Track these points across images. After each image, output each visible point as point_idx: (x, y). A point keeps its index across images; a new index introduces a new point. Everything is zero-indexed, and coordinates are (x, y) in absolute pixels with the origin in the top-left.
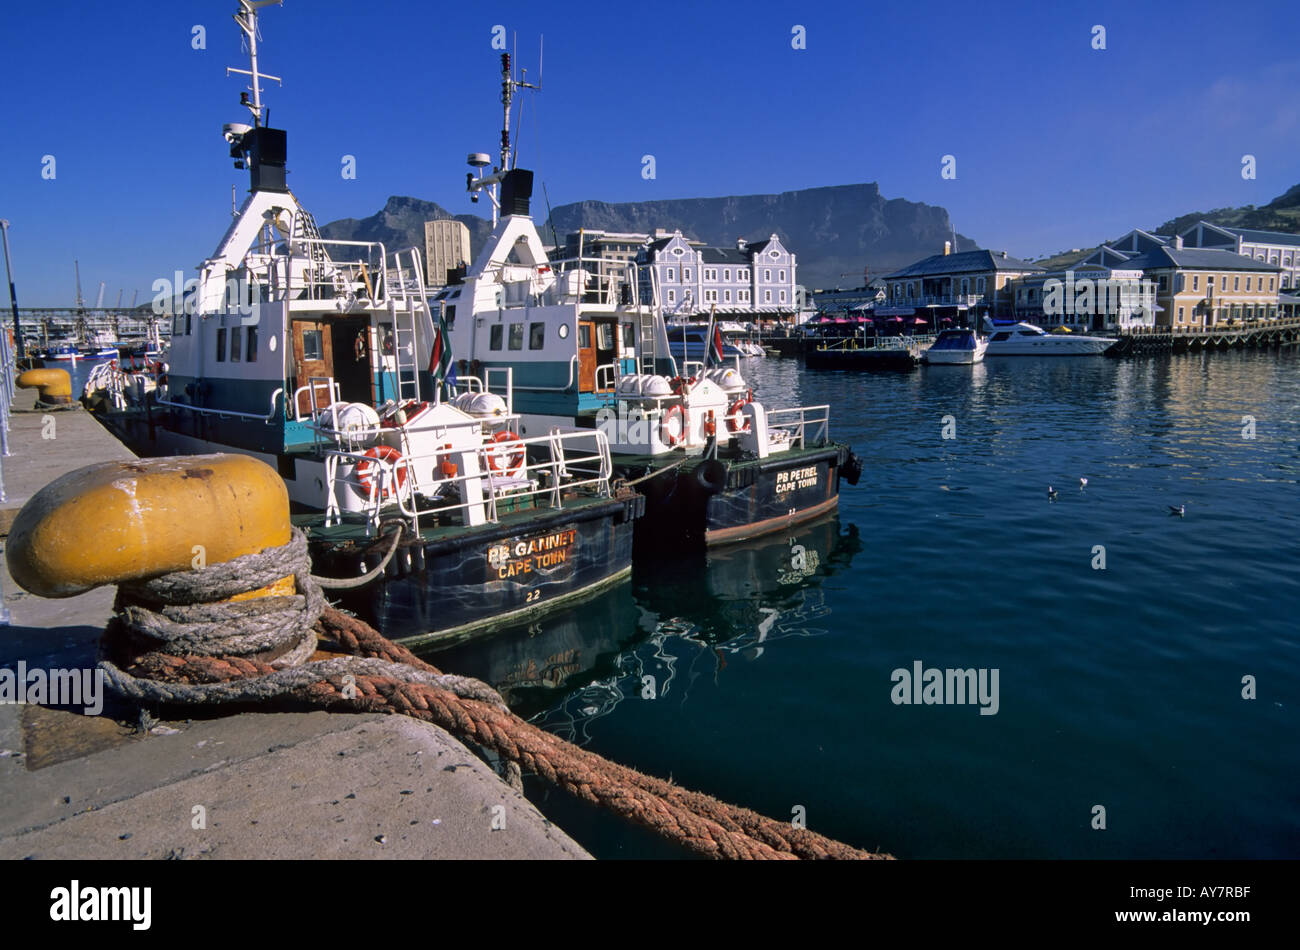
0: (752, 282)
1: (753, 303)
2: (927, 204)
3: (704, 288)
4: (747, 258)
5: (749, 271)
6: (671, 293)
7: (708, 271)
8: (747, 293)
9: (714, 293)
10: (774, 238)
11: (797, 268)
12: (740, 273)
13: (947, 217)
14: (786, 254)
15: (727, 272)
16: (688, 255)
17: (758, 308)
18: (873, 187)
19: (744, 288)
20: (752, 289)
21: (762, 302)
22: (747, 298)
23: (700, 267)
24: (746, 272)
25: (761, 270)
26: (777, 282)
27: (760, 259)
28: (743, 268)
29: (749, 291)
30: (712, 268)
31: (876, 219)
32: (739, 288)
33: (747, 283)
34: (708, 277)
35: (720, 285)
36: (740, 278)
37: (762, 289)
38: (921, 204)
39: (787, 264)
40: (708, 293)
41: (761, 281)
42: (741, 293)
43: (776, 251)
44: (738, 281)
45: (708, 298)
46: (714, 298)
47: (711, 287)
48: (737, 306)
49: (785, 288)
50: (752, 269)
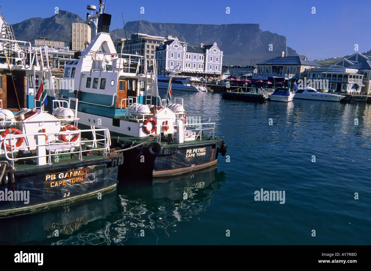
0: (205, 61)
1: (204, 69)
2: (278, 34)
3: (185, 62)
4: (204, 51)
6: (172, 63)
7: (187, 55)
8: (202, 65)
9: (189, 64)
10: (215, 44)
11: (223, 57)
12: (200, 57)
13: (286, 40)
14: (219, 51)
15: (195, 56)
16: (180, 48)
17: (206, 71)
19: (201, 63)
20: (205, 64)
21: (208, 69)
22: (202, 67)
23: (184, 53)
24: (203, 57)
25: (209, 57)
26: (215, 62)
27: (209, 52)
28: (202, 55)
29: (203, 65)
30: (189, 54)
31: (257, 38)
32: (199, 63)
33: (203, 61)
34: (187, 58)
35: (192, 61)
36: (200, 59)
37: (208, 64)
38: (276, 34)
39: (219, 55)
40: (187, 64)
41: (208, 61)
42: (200, 65)
43: (215, 49)
44: (199, 60)
45: (187, 66)
46: (189, 66)
47: (188, 62)
48: (198, 70)
49: (218, 64)
50: (205, 56)
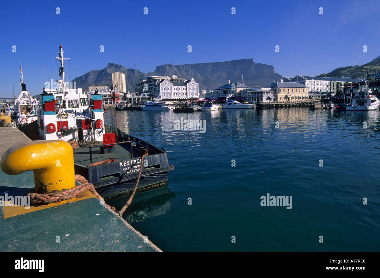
0: (187, 90)
1: (187, 96)
3: (173, 92)
4: (185, 84)
5: (186, 88)
6: (165, 94)
7: (174, 88)
8: (185, 94)
9: (176, 94)
10: (193, 79)
11: (199, 87)
12: (183, 88)
13: (273, 68)
14: (196, 83)
15: (180, 88)
16: (169, 84)
17: (188, 97)
18: (252, 60)
19: (184, 92)
20: (187, 92)
21: (189, 96)
22: (185, 95)
23: (172, 87)
24: (185, 88)
25: (189, 88)
26: (194, 90)
27: (189, 85)
28: (184, 87)
29: (186, 93)
30: (175, 87)
31: (253, 69)
32: (183, 92)
33: (185, 91)
34: (174, 90)
35: (181, 91)
36: (183, 89)
37: (189, 93)
38: (266, 65)
39: (196, 86)
40: (175, 94)
41: (189, 90)
42: (184, 94)
43: (193, 82)
44: (183, 90)
45: (175, 95)
46: (176, 95)
47: (175, 92)
48: (183, 97)
49: (196, 92)
50: (187, 87)
